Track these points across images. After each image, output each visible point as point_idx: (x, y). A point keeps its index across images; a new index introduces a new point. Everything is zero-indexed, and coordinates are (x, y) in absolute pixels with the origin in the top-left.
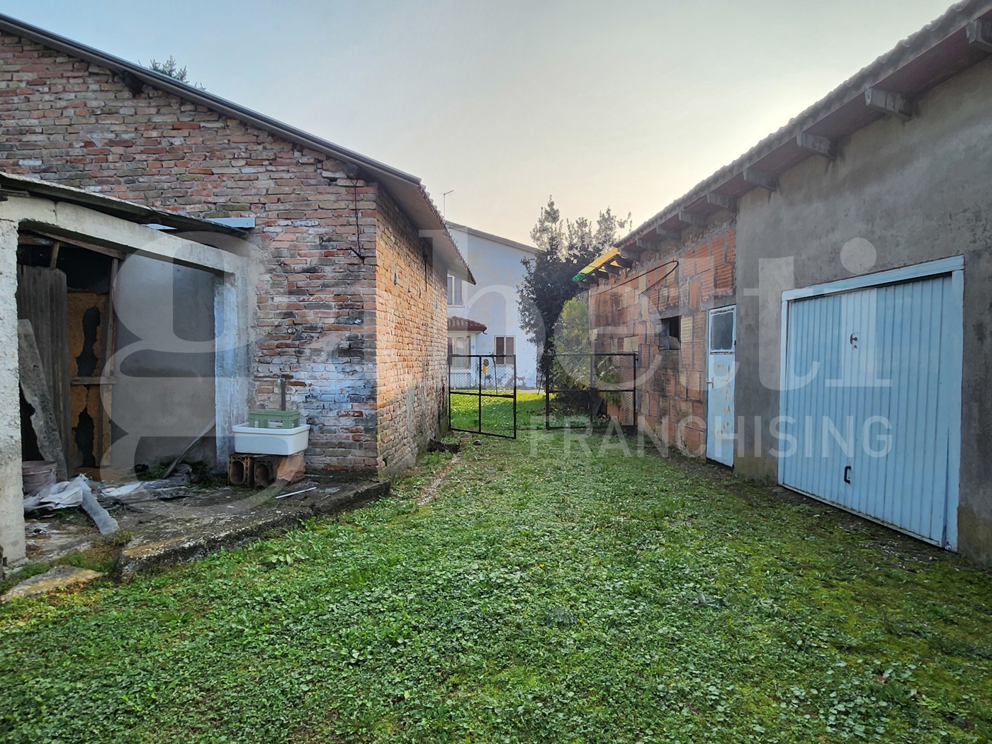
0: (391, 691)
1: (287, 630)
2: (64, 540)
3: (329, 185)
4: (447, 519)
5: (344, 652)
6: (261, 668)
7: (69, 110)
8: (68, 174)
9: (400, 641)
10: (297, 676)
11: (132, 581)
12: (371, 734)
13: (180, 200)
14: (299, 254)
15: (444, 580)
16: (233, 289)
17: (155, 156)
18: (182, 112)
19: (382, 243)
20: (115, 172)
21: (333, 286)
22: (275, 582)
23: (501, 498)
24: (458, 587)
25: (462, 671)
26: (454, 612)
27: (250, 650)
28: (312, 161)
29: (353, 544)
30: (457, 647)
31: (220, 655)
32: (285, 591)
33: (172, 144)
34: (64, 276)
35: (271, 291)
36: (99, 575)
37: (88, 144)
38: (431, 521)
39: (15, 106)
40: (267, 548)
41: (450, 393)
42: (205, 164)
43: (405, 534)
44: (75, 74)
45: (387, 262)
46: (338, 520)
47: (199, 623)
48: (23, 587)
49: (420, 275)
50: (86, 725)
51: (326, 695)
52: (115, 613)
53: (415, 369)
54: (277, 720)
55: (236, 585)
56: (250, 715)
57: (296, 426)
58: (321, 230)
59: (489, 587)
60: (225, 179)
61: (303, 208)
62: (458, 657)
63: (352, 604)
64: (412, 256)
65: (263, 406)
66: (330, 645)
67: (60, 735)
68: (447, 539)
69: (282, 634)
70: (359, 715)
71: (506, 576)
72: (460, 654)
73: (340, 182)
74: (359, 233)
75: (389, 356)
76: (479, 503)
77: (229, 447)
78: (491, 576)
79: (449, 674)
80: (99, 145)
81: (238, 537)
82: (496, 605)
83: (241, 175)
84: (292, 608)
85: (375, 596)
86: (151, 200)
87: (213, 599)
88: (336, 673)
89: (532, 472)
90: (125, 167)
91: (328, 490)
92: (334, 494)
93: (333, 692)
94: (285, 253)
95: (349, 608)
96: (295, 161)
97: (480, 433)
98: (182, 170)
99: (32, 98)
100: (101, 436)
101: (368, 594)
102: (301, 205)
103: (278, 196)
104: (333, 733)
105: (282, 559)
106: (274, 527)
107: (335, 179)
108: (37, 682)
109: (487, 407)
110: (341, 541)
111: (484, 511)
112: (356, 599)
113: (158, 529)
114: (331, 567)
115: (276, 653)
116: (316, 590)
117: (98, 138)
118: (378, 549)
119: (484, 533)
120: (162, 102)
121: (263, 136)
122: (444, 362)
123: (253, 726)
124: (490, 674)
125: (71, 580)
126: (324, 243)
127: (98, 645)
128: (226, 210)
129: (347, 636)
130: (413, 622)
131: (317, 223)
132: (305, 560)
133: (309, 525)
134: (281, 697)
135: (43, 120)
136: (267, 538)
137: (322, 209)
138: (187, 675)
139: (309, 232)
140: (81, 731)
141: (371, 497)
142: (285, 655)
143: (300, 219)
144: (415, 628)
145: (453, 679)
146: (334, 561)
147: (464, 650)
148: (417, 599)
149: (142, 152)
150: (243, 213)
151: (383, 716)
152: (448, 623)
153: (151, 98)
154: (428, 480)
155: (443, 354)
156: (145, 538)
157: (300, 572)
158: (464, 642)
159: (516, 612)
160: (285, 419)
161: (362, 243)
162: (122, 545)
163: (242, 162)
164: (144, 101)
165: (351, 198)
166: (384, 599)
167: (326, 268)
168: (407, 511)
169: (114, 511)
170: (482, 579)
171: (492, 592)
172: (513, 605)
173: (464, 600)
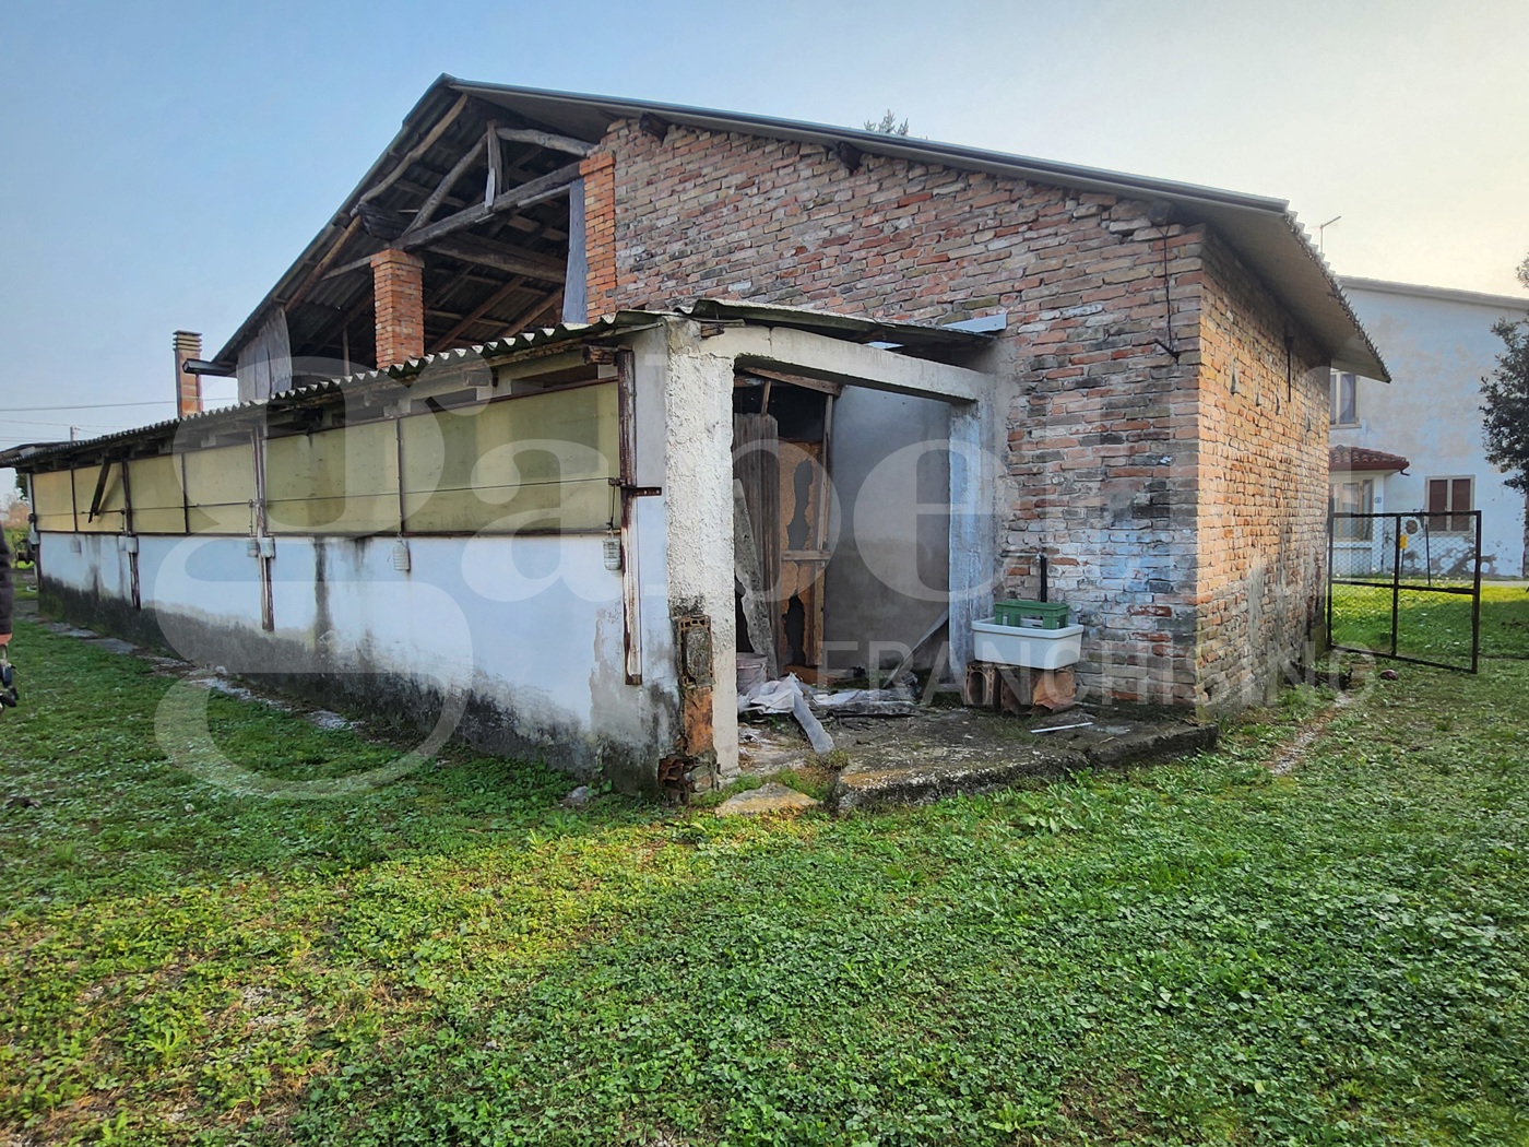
0: (1229, 1072)
1: (1053, 929)
2: (776, 753)
3: (1121, 243)
4: (1330, 805)
5: (1146, 985)
6: (1019, 976)
7: (778, 211)
8: (778, 293)
9: (1244, 994)
10: (1073, 1003)
11: (850, 817)
12: (1196, 1130)
13: (906, 305)
14: (1070, 361)
15: (1328, 910)
16: (974, 422)
17: (876, 250)
18: (909, 180)
19: (1211, 326)
20: (829, 281)
21: (1125, 406)
22: (1034, 855)
23: (1445, 783)
24: (1355, 929)
25: (1368, 1077)
26: (1350, 971)
27: (1003, 946)
28: (1093, 210)
29: (1154, 819)
30: (1358, 1033)
31: (962, 941)
32: (1049, 870)
33: (897, 228)
34: (775, 423)
35: (1029, 422)
36: (814, 802)
37: (800, 250)
38: (1298, 804)
39: (724, 219)
40: (1020, 803)
41: (1331, 582)
42: (939, 247)
43: (1246, 817)
44: (785, 163)
45: (1219, 357)
46: (1127, 779)
47: (931, 891)
48: (736, 802)
49: (1278, 375)
50: (805, 986)
51: (1118, 1044)
52: (833, 854)
53: (1266, 539)
54: (1044, 1058)
55: (980, 848)
56: (1005, 1038)
57: (1063, 625)
58: (1107, 318)
59: (1423, 943)
60: (965, 264)
61: (1077, 288)
62: (1359, 1052)
63: (1156, 915)
64: (1264, 342)
65: (1013, 595)
66: (1122, 970)
67: (779, 990)
68: (1332, 839)
69: (1047, 934)
70: (1174, 1092)
71: (1462, 928)
72: (1363, 1047)
73: (1138, 236)
74: (1170, 313)
75: (1220, 515)
76: (1395, 785)
77: (967, 652)
78: (1429, 921)
79: (1340, 1076)
80: (812, 249)
81: (980, 781)
82: (1440, 978)
83: (987, 254)
84: (1060, 898)
85: (1197, 910)
86: (871, 311)
87: (949, 862)
88: (1134, 1015)
89: (1517, 739)
90: (841, 272)
91: (1110, 729)
92: (1122, 736)
93: (1129, 1043)
94: (1050, 361)
95: (1153, 919)
96: (1066, 216)
97: (1393, 656)
98: (909, 262)
99: (741, 205)
100: (812, 627)
101: (1184, 904)
102: (1076, 284)
103: (1041, 276)
104: (1131, 1107)
105: (1043, 822)
106: (1029, 774)
107: (1130, 233)
108: (754, 919)
109: (1409, 612)
110: (1134, 811)
111: (1407, 802)
112: (1164, 907)
113: (879, 754)
114: (1120, 849)
115: (1040, 959)
116: (1097, 878)
117: (810, 240)
118: (1197, 834)
119: (1410, 841)
120: (886, 172)
121: (1020, 189)
122: (1321, 527)
123: (1011, 1056)
124: (1429, 1101)
125: (784, 803)
126: (1111, 339)
127: (814, 890)
128: (966, 309)
129: (1151, 963)
130: (1268, 969)
131: (1100, 308)
132: (1078, 830)
133: (1081, 778)
134: (1049, 1026)
135: (752, 230)
136: (1019, 789)
137: (1109, 284)
138: (919, 956)
139: (1087, 324)
140: (800, 993)
141: (1183, 748)
142: (1053, 967)
143: (1073, 305)
144: (1272, 980)
145: (1350, 1086)
146: (1124, 841)
147: (1371, 1043)
148: (1275, 932)
149: (861, 248)
150: (989, 310)
151: (1216, 1108)
152: (1338, 987)
153: (871, 171)
154: (1287, 731)
155: (1318, 512)
156: (865, 764)
157: (1071, 848)
158: (1371, 1029)
159: (1488, 1001)
160: (1046, 614)
161: (1176, 330)
162: (838, 769)
163: (989, 235)
164: (863, 177)
165: (1159, 257)
166: (1213, 918)
167: (1113, 377)
168: (1248, 779)
169: (828, 724)
170: (1407, 922)
171: (1431, 952)
172: (1479, 986)
173: (1369, 954)
